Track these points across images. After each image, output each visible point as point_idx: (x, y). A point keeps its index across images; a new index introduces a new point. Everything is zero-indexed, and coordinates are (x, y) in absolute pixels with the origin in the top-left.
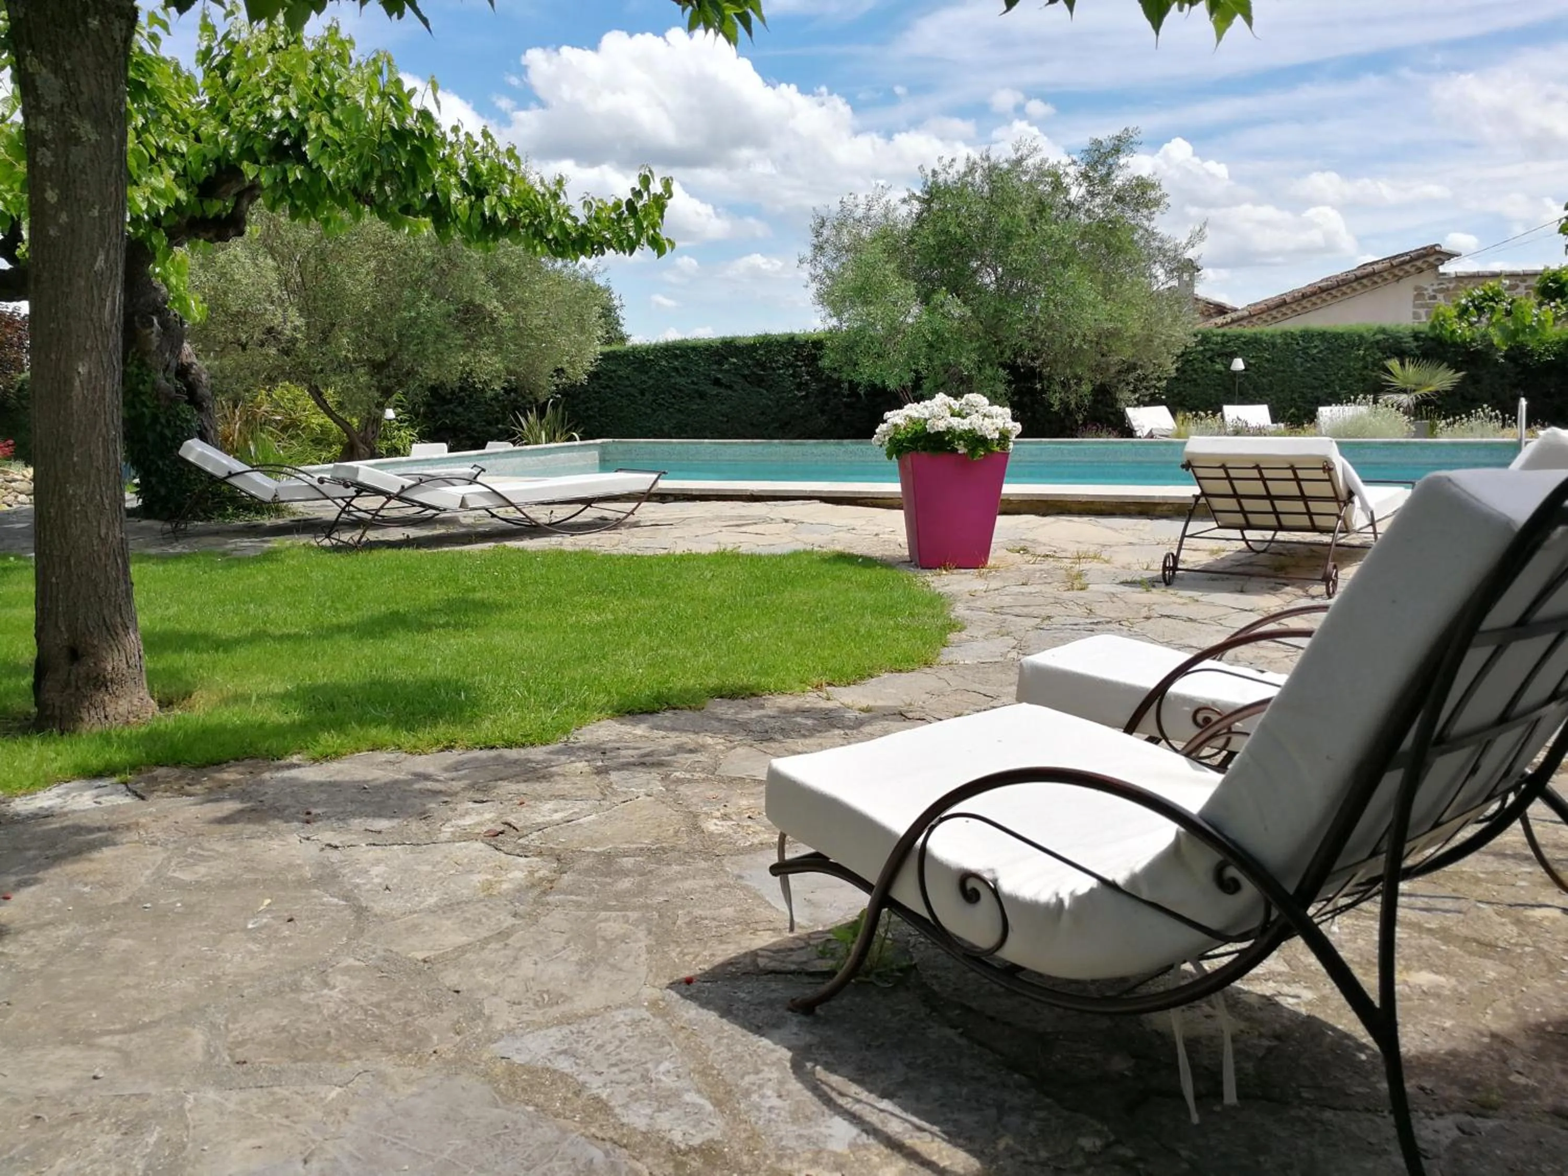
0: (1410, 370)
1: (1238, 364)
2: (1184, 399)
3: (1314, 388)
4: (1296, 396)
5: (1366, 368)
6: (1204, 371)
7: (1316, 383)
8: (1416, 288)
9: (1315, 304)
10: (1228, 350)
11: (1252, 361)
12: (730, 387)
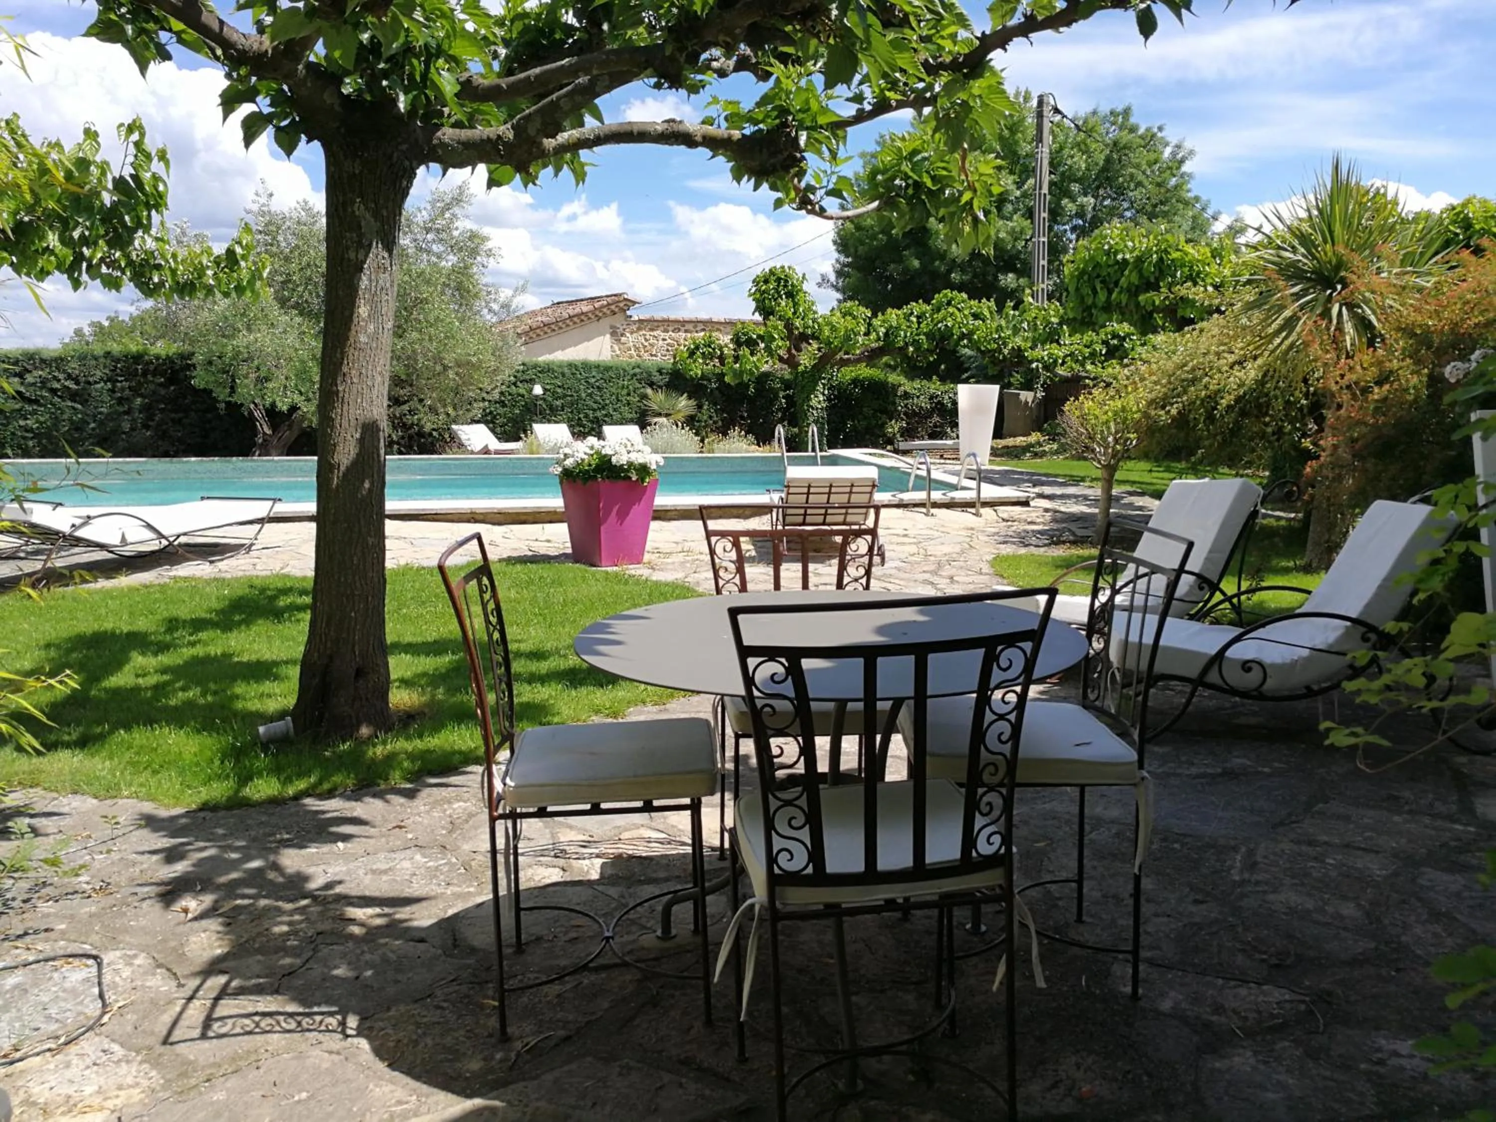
0: (661, 396)
1: (538, 390)
2: (495, 417)
3: (594, 410)
4: (581, 416)
5: (629, 394)
6: (510, 394)
7: (595, 406)
8: (612, 327)
9: (538, 335)
10: (528, 377)
11: (548, 387)
12: (36, 402)
